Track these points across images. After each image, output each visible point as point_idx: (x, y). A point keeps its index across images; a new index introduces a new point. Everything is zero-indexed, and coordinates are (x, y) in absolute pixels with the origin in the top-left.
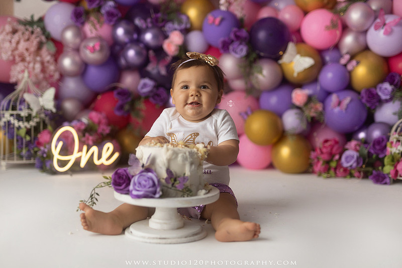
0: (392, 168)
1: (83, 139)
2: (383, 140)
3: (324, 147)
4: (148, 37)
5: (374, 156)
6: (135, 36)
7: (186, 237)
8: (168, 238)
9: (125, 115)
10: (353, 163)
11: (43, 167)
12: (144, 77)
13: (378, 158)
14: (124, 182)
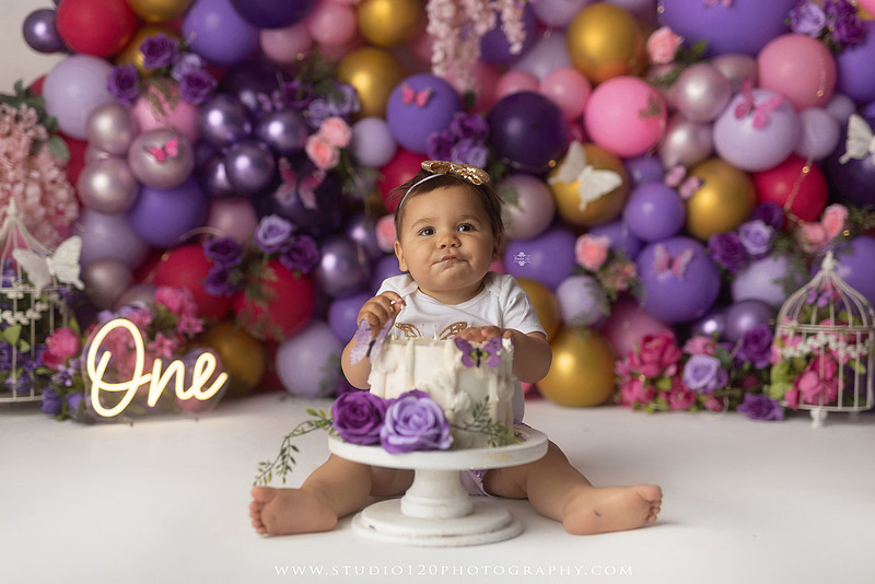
0: (790, 388)
1: (152, 346)
2: (763, 334)
3: (646, 350)
4: (275, 129)
5: (747, 366)
6: (247, 128)
8: (460, 535)
9: (229, 294)
10: (708, 380)
11: (64, 408)
12: (269, 214)
13: (753, 370)
14: (368, 420)
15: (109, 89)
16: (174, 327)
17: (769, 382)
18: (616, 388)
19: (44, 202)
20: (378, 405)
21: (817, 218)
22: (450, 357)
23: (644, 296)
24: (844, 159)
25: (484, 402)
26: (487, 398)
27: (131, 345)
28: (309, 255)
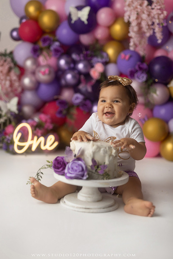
4: (81, 66)
6: (72, 65)
7: (104, 208)
9: (64, 117)
11: (8, 148)
12: (77, 93)
14: (62, 167)
19: (11, 85)
20: (65, 162)
28: (88, 106)
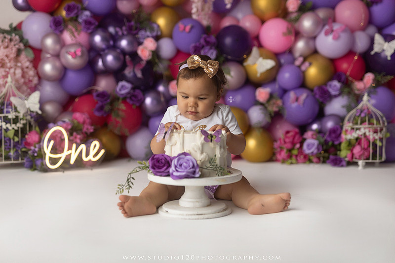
0: (349, 152)
1: (71, 138)
2: (337, 129)
3: (286, 137)
4: (124, 43)
5: (330, 143)
6: (111, 43)
7: (218, 212)
8: (205, 214)
9: (105, 115)
10: (314, 150)
11: (34, 165)
12: (122, 80)
13: (333, 145)
14: (164, 165)
15: (51, 26)
16: (81, 130)
17: (340, 150)
18: (274, 154)
19: (23, 76)
20: (168, 159)
21: (361, 79)
22: (199, 139)
23: (286, 114)
24: (372, 53)
25: (214, 158)
26: (215, 156)
27: (63, 137)
28: (139, 98)
